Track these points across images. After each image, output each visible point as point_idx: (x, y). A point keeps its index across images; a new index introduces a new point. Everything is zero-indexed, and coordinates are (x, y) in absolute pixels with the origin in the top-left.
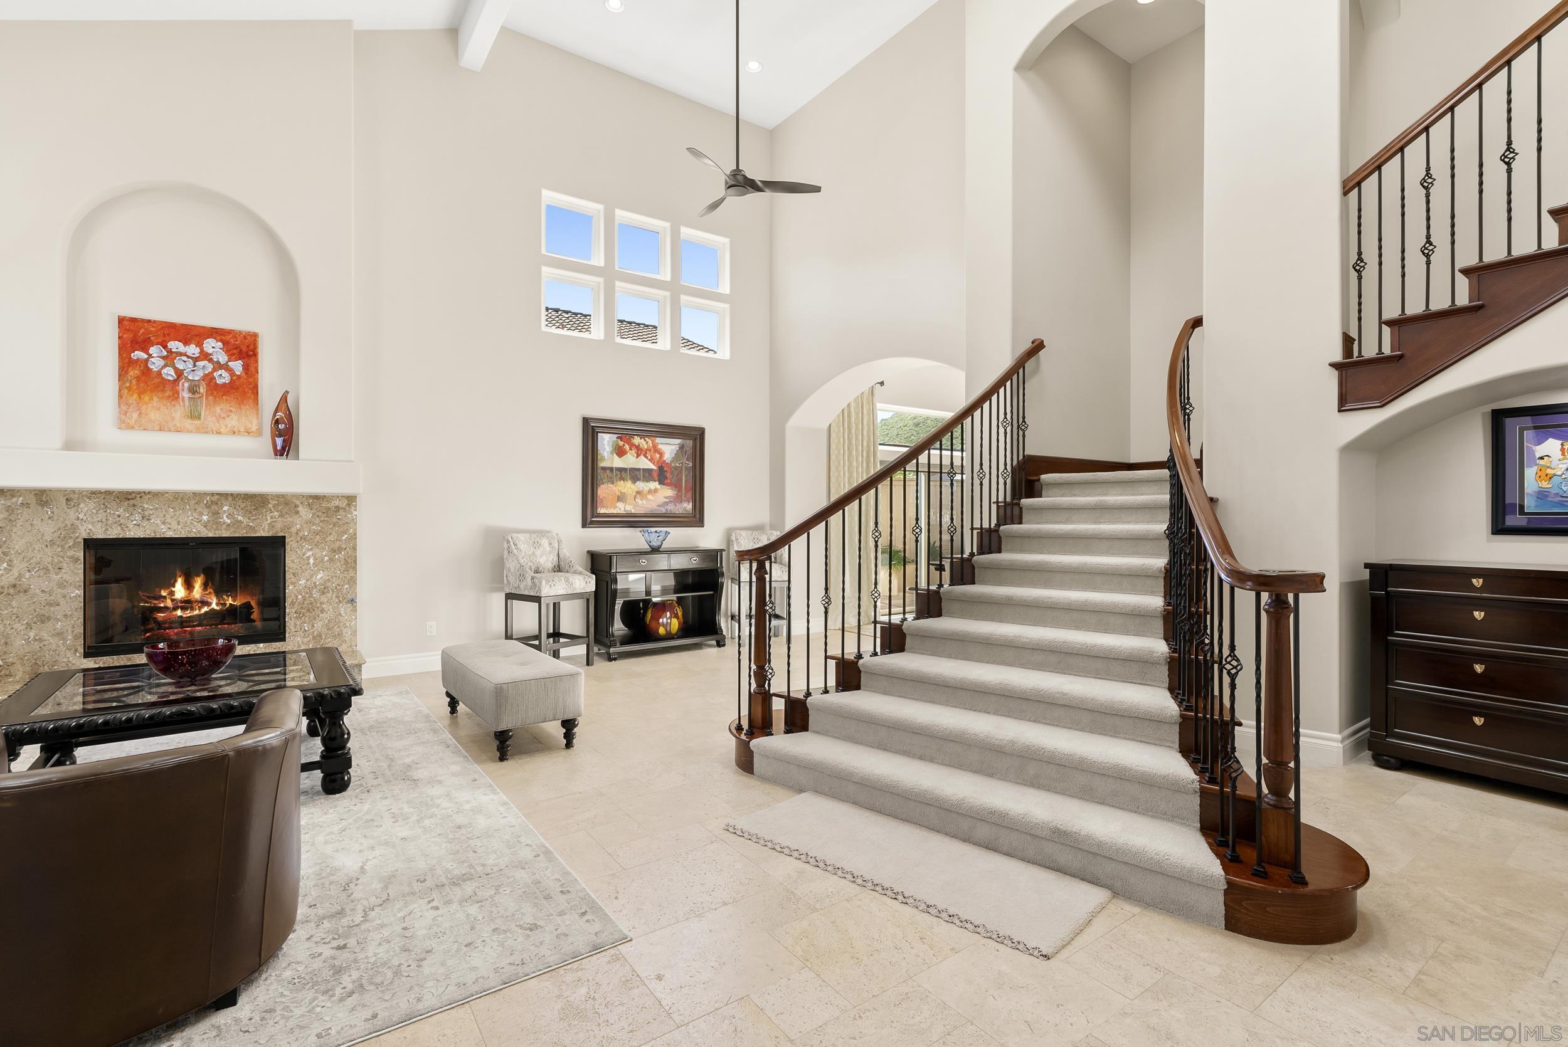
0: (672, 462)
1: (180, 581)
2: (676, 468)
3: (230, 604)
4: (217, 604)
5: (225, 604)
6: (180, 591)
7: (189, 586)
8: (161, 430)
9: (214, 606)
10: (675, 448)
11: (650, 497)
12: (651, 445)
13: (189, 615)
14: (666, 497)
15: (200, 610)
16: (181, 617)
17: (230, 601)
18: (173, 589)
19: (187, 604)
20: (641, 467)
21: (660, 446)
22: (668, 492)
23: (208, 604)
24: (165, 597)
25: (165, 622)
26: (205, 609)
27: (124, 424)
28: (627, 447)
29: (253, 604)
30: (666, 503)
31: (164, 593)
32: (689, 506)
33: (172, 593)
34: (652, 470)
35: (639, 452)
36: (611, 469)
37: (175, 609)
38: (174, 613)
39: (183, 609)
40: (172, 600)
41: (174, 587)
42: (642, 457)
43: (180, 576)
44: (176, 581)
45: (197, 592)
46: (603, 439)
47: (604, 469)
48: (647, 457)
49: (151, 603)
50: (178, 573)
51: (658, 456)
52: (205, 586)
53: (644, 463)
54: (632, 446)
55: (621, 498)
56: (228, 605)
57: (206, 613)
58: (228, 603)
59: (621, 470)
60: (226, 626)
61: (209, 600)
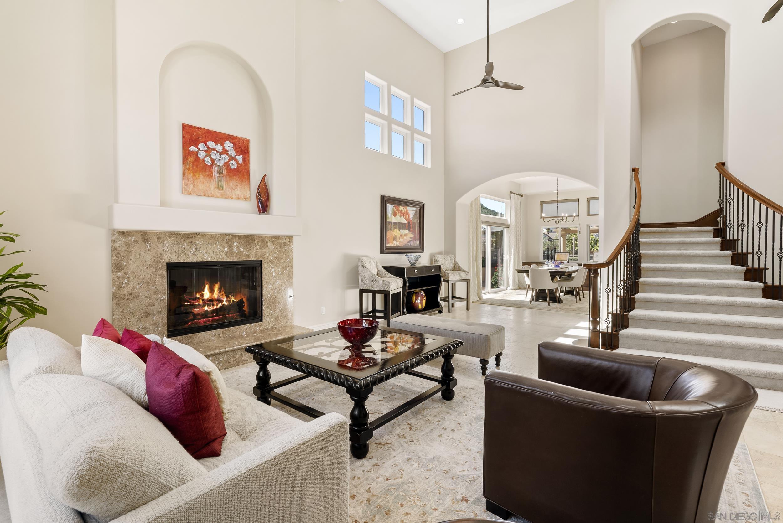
0: (412, 219)
1: (207, 287)
2: (414, 223)
3: (233, 301)
4: (226, 301)
5: (230, 301)
6: (207, 294)
7: (212, 290)
8: (204, 196)
9: (225, 303)
10: (414, 212)
11: (405, 238)
12: (405, 211)
13: (211, 309)
14: (410, 238)
15: (217, 305)
16: (207, 310)
17: (233, 299)
18: (203, 293)
19: (211, 301)
20: (402, 222)
21: (409, 212)
22: (411, 235)
23: (221, 301)
24: (198, 298)
25: (198, 314)
26: (220, 305)
27: (185, 191)
28: (397, 211)
29: (244, 300)
30: (410, 241)
31: (198, 296)
32: (418, 242)
33: (202, 295)
34: (406, 223)
35: (402, 214)
36: (391, 223)
37: (204, 306)
38: (204, 309)
39: (209, 306)
40: (203, 300)
41: (204, 291)
42: (402, 217)
43: (207, 284)
44: (205, 287)
45: (216, 295)
46: (389, 207)
47: (389, 222)
48: (404, 217)
49: (191, 302)
50: (206, 282)
51: (408, 216)
52: (220, 289)
53: (404, 221)
54: (399, 210)
55: (395, 238)
56: (232, 302)
57: (221, 307)
58: (232, 300)
59: (395, 223)
60: (230, 315)
61: (222, 299)
